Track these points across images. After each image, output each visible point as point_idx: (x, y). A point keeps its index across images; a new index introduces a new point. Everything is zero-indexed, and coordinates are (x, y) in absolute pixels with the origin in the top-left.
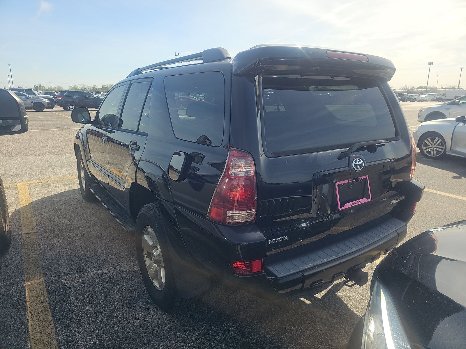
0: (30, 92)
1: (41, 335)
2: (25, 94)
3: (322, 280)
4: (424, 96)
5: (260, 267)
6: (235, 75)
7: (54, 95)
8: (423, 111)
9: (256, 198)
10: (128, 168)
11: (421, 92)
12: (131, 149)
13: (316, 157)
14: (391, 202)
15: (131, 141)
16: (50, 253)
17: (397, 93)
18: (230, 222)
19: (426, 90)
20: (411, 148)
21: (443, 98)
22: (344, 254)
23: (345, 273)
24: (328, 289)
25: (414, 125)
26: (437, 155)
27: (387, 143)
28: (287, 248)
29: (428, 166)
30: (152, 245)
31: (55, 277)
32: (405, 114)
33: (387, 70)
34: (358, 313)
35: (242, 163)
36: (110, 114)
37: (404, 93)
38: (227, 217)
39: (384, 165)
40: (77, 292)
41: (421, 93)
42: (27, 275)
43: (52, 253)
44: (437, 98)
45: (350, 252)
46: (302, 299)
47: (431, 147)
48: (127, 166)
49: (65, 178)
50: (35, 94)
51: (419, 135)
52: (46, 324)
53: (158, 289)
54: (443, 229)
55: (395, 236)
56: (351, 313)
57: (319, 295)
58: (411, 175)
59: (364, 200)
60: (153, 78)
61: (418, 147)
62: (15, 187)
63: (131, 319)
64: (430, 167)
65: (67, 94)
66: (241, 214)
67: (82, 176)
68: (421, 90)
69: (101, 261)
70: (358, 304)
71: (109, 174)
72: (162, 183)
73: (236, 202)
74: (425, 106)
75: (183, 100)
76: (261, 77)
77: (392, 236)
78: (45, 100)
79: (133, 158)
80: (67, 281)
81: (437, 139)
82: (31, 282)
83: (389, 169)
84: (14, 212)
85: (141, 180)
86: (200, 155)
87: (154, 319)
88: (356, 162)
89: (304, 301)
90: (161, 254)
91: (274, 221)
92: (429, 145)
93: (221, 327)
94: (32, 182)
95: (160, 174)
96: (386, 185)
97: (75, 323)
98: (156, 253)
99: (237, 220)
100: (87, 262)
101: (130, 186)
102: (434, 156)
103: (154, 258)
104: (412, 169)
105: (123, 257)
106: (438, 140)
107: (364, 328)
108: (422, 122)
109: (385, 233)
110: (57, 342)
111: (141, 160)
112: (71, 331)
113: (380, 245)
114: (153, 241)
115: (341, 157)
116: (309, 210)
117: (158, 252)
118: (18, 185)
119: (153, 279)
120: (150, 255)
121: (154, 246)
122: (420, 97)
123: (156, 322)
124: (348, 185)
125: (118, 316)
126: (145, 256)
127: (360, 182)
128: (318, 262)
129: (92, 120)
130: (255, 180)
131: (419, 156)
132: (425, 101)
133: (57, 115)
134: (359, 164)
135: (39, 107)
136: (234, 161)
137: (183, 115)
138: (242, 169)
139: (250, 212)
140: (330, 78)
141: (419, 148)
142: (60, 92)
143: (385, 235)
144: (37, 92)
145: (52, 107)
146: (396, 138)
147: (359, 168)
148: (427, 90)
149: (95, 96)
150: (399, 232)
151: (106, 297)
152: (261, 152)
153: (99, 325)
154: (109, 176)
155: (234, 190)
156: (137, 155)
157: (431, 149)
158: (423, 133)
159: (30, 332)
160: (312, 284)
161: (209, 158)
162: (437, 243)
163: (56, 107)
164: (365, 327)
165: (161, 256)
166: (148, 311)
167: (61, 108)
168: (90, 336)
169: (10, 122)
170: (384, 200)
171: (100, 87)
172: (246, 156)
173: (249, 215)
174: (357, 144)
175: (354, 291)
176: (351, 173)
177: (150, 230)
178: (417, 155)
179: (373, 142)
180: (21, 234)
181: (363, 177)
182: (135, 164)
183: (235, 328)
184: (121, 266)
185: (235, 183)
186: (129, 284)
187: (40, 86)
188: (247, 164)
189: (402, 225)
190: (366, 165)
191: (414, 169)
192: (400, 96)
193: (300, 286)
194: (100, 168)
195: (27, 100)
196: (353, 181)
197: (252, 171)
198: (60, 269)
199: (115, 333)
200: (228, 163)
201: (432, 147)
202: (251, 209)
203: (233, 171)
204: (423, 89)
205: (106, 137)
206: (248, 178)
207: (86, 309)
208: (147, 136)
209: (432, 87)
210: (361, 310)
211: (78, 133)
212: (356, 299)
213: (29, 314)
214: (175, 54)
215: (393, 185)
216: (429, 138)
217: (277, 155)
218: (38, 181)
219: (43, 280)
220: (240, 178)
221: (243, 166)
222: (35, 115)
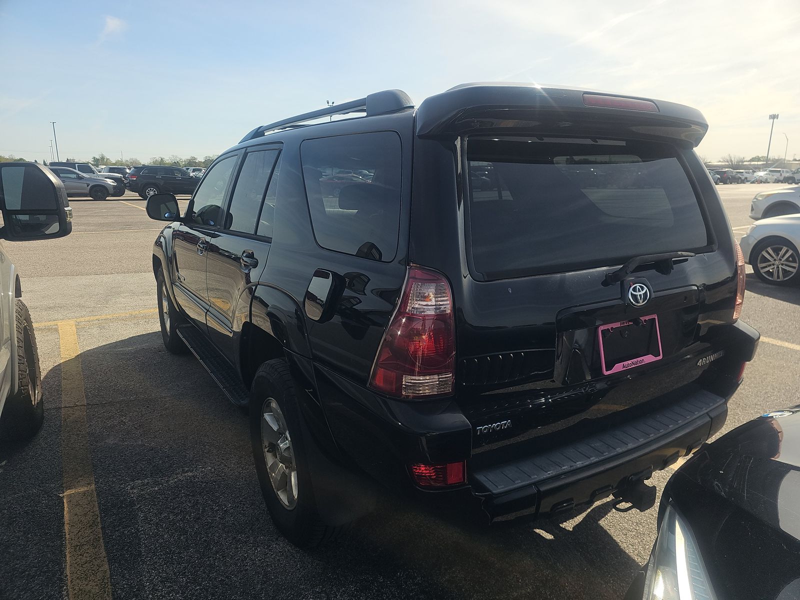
0: (85, 168)
1: (86, 583)
2: (77, 171)
3: (572, 499)
4: (761, 174)
5: (461, 476)
6: (420, 137)
7: (124, 173)
8: (760, 200)
9: (454, 353)
10: (238, 297)
11: (756, 166)
12: (244, 264)
13: (562, 281)
14: (698, 362)
15: (244, 251)
16: (107, 441)
17: (713, 168)
18: (409, 394)
19: (765, 163)
20: (736, 266)
21: (797, 177)
22: (612, 454)
23: (614, 487)
24: (584, 515)
25: (744, 225)
26: (784, 278)
27: (692, 256)
28: (512, 441)
29: (767, 298)
30: (278, 430)
31: (113, 482)
32: (725, 206)
33: (693, 127)
34: (638, 559)
35: (431, 291)
36: (212, 205)
37: (727, 169)
38: (404, 386)
39: (687, 295)
40: (149, 510)
41: (756, 168)
42: (67, 477)
43: (110, 441)
44: (785, 177)
45: (624, 449)
46: (537, 531)
47: (773, 265)
48: (237, 294)
49: (137, 312)
50: (93, 172)
51: (753, 242)
52: (96, 563)
53: (285, 507)
54: (791, 413)
55: (705, 422)
56: (626, 558)
57: (569, 525)
58: (735, 314)
59: (649, 359)
60: (282, 143)
61: (750, 263)
62: (54, 327)
63: (239, 559)
64: (771, 299)
65: (147, 171)
66: (428, 381)
67: (165, 310)
68: (756, 163)
69: (191, 456)
70: (639, 543)
71: (208, 307)
72: (295, 323)
73: (419, 360)
74: (763, 192)
75: (340, 181)
76: (466, 139)
77: (699, 423)
78: (109, 181)
79: (248, 281)
80: (133, 490)
81: (784, 249)
82: (74, 490)
83: (694, 302)
84: (51, 370)
85: (258, 319)
86: (362, 277)
87: (279, 560)
88: (634, 290)
89: (541, 534)
90: (291, 447)
91: (487, 393)
92: (770, 261)
93: (395, 578)
94: (82, 319)
95: (291, 308)
96: (690, 332)
97: (144, 562)
98: (283, 445)
99: (421, 392)
100: (168, 457)
101: (241, 328)
102: (779, 280)
103: (281, 454)
104: (738, 303)
105: (229, 450)
106: (787, 252)
107: (645, 592)
108: (757, 219)
109: (688, 418)
110: (113, 595)
111: (260, 285)
112: (136, 576)
113: (677, 439)
114: (278, 424)
115: (608, 280)
116: (550, 376)
117: (286, 444)
118: (58, 324)
119: (278, 490)
120: (274, 448)
121: (280, 433)
122: (754, 175)
123: (283, 565)
124: (620, 331)
125: (217, 552)
126: (266, 450)
127: (643, 325)
128: (565, 468)
129: (182, 216)
130: (452, 322)
131: (750, 279)
132: (764, 183)
133: (128, 206)
134: (640, 293)
135: (99, 193)
136: (415, 288)
137: (332, 207)
138: (431, 300)
139: (445, 378)
140: (589, 142)
141: (751, 266)
142: (135, 167)
143: (686, 421)
144: (98, 168)
145: (121, 193)
146: (708, 248)
147: (641, 301)
148: (768, 163)
149: (191, 174)
150: (713, 415)
151: (199, 518)
152: (464, 271)
153: (185, 568)
154: (208, 311)
155: (416, 338)
156: (254, 275)
157: (774, 268)
158: (758, 240)
159: (68, 577)
160: (555, 506)
161: (376, 282)
162: (782, 438)
163: (128, 194)
164: (646, 589)
165: (292, 450)
166: (270, 546)
167: (136, 195)
168: (169, 587)
169: (42, 218)
170: (688, 357)
171: (201, 159)
172: (438, 279)
173: (442, 383)
174: (638, 258)
175: (631, 518)
176: (627, 311)
177: (274, 405)
178: (746, 277)
179: (667, 255)
180: (60, 408)
181: (647, 318)
182: (251, 292)
183: (418, 579)
184: (226, 466)
185: (418, 325)
186: (238, 497)
187: (103, 158)
188: (438, 293)
189: (719, 404)
190: (653, 296)
191: (741, 303)
192: (718, 173)
193: (532, 510)
194: (194, 297)
195: (79, 181)
196: (630, 323)
197: (447, 304)
198: (123, 470)
199: (211, 582)
200: (405, 289)
201: (777, 264)
202: (446, 372)
203: (415, 304)
204: (761, 161)
205: (204, 244)
206: (440, 317)
207: (164, 539)
208: (271, 243)
209: (776, 158)
210: (644, 553)
211: (159, 237)
212: (634, 533)
213: (68, 546)
214: (328, 103)
215: (702, 332)
216: (769, 248)
217: (492, 276)
218: (92, 318)
219: (93, 486)
220: (427, 318)
221: (432, 296)
222: (93, 207)
